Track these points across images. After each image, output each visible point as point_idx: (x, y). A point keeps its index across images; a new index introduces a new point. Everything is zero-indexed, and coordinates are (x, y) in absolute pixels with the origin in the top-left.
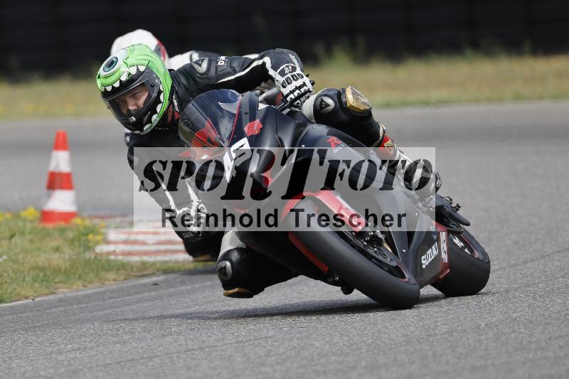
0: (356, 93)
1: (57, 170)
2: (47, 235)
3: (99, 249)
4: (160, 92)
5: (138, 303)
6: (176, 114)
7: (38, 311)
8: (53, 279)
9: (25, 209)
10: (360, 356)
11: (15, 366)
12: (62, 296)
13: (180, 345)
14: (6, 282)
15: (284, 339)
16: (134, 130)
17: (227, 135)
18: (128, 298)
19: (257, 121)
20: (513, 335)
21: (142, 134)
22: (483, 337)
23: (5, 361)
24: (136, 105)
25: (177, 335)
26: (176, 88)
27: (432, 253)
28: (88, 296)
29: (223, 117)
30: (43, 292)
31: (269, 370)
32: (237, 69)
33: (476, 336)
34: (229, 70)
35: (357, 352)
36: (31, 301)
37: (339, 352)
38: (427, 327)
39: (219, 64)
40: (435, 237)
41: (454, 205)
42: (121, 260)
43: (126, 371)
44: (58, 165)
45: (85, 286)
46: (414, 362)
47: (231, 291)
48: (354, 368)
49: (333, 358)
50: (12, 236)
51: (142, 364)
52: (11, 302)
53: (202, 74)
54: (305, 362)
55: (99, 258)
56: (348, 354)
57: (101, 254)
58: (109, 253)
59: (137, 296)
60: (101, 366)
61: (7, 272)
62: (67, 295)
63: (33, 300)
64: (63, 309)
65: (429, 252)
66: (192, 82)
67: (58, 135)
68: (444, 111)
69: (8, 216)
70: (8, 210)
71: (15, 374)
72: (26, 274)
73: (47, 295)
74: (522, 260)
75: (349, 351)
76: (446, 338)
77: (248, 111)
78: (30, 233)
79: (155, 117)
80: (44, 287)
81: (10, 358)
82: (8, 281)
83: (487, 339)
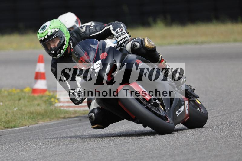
0: (149, 41)
1: (39, 71)
2: (35, 99)
3: (56, 105)
4: (65, 40)
5: (73, 128)
6: (72, 49)
7: (30, 131)
8: (37, 118)
9: (25, 88)
10: (167, 150)
11: (21, 154)
12: (40, 125)
13: (91, 146)
14: (17, 119)
15: (135, 143)
16: (53, 57)
17: (93, 59)
18: (69, 125)
19: (105, 53)
20: (233, 142)
21: (57, 58)
22: (219, 143)
23: (17, 152)
24: (54, 46)
25: (89, 142)
26: (72, 38)
27: (181, 110)
28: (52, 125)
29: (91, 51)
30: (33, 123)
31: (128, 156)
32: (98, 30)
33: (216, 142)
34: (95, 30)
35: (166, 149)
36: (27, 127)
37: (158, 149)
38: (195, 138)
39: (90, 28)
40: (183, 103)
41: (192, 89)
42: (66, 110)
43: (67, 156)
44: (39, 69)
45: (50, 121)
46: (190, 153)
47: (94, 126)
48: (164, 156)
49: (156, 151)
50: (20, 99)
51: (74, 153)
52: (19, 127)
53: (83, 32)
54: (143, 153)
55: (56, 108)
56: (162, 150)
57: (57, 107)
58: (61, 107)
59: (73, 125)
60: (57, 154)
61: (17, 114)
62: (43, 124)
63: (29, 126)
64: (41, 130)
65: (180, 109)
66: (79, 36)
67: (40, 56)
68: (203, 46)
69: (18, 91)
70: (18, 88)
71: (20, 158)
72: (26, 115)
73: (34, 124)
74: (236, 110)
75: (162, 148)
76: (204, 143)
77: (101, 48)
78: (27, 98)
79: (62, 51)
80: (33, 121)
81: (18, 151)
82: (18, 118)
83: (221, 143)
